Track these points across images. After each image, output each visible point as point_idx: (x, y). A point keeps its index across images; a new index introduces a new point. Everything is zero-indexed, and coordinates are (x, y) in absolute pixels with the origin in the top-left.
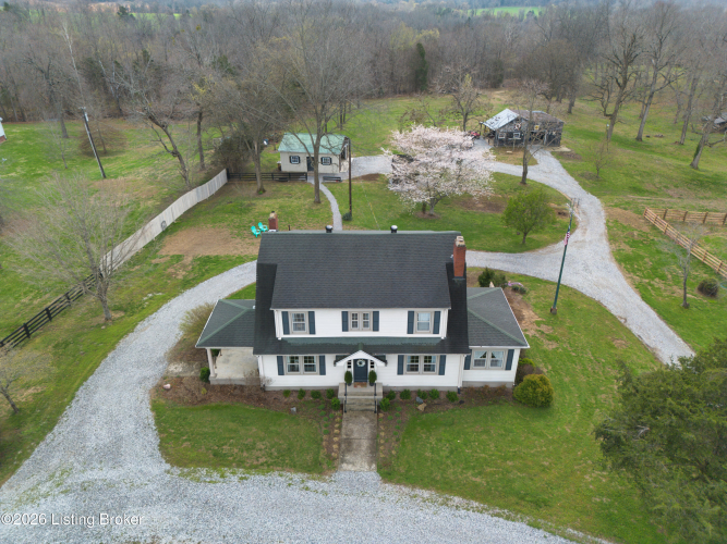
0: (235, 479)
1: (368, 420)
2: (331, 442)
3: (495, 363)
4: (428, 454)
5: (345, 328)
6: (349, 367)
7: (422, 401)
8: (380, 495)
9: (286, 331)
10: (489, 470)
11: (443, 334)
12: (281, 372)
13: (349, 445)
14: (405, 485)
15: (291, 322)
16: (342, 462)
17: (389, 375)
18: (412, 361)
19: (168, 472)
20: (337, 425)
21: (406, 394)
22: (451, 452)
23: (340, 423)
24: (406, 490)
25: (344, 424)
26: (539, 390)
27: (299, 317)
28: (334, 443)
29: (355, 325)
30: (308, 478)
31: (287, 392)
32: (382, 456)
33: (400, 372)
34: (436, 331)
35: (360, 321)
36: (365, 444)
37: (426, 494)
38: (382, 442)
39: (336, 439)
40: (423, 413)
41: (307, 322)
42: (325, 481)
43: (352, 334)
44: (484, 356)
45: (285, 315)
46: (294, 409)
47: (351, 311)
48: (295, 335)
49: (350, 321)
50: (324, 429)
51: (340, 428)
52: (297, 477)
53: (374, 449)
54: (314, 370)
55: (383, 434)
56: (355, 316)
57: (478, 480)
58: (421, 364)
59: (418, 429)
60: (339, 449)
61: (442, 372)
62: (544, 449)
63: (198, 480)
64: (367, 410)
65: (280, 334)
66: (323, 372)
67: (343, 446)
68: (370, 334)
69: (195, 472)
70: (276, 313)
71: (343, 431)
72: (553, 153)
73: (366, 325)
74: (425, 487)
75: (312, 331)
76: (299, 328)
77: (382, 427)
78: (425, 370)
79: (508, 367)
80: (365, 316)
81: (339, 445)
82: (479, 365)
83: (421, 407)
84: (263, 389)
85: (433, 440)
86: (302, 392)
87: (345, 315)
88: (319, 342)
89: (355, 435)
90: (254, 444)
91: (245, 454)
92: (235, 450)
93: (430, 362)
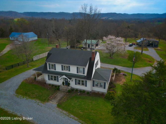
0: (25, 99)
1: (63, 94)
2: (51, 96)
3: (101, 86)
4: (73, 104)
5: (62, 70)
6: (64, 81)
7: (79, 92)
8: (54, 110)
10: (86, 111)
12: (49, 80)
13: (55, 98)
14: (61, 109)
15: (51, 66)
16: (51, 101)
17: (73, 84)
18: (79, 82)
19: (14, 94)
22: (79, 105)
23: (57, 93)
24: (61, 110)
26: (111, 95)
29: (65, 69)
30: (40, 102)
31: (50, 85)
32: (61, 102)
33: (76, 84)
34: (84, 73)
35: (66, 68)
36: (59, 98)
37: (65, 112)
38: (63, 99)
42: (43, 104)
43: (64, 71)
44: (98, 84)
45: (49, 64)
46: (49, 88)
47: (64, 65)
48: (51, 70)
49: (63, 68)
50: (52, 93)
51: (56, 94)
52: (38, 101)
53: (60, 100)
54: (56, 80)
55: (65, 97)
57: (81, 113)
58: (81, 83)
59: (75, 98)
61: (86, 86)
62: (105, 110)
63: (18, 97)
64: (65, 92)
65: (48, 69)
66: (58, 81)
68: (68, 72)
69: (19, 95)
70: (47, 63)
72: (154, 49)
74: (66, 111)
75: (55, 69)
76: (53, 68)
77: (66, 96)
78: (82, 85)
79: (105, 88)
81: (53, 97)
82: (97, 86)
83: (78, 94)
84: (45, 83)
85: (76, 101)
86: (53, 85)
87: (62, 66)
88: (56, 72)
89: (58, 96)
90: (35, 93)
91: (31, 95)
92: (30, 93)
93: (83, 82)
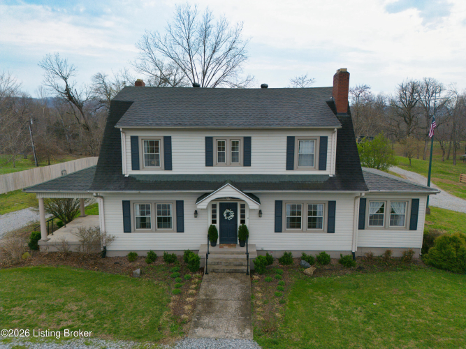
1: (238, 281)
2: (182, 303)
3: (395, 220)
4: (333, 318)
5: (209, 162)
6: (213, 221)
7: (308, 264)
9: (135, 166)
11: (331, 170)
12: (127, 229)
13: (208, 306)
15: (142, 153)
16: (196, 326)
17: (264, 232)
18: (293, 213)
20: (193, 286)
21: (287, 258)
22: (370, 317)
23: (199, 284)
25: (204, 285)
27: (153, 145)
28: (186, 303)
29: (222, 158)
32: (260, 318)
33: (278, 229)
34: (322, 166)
35: (228, 152)
36: (233, 305)
38: (259, 303)
39: (190, 299)
40: (312, 277)
41: (161, 153)
43: (218, 170)
44: (382, 210)
45: (134, 140)
46: (138, 271)
47: (216, 136)
48: (146, 171)
49: (216, 152)
50: (173, 289)
51: (197, 289)
53: (247, 310)
54: (169, 226)
55: (259, 295)
56: (221, 145)
58: (304, 217)
59: (311, 291)
60: (193, 311)
61: (331, 229)
64: (236, 271)
65: (127, 170)
66: (180, 229)
67: (200, 307)
70: (123, 136)
71: (202, 291)
73: (235, 158)
75: (168, 166)
76: (152, 160)
77: (258, 288)
78: (310, 225)
79: (413, 226)
80: (235, 144)
81: (194, 306)
82: (375, 223)
83: (309, 271)
87: (209, 141)
88: (176, 179)
89: (219, 296)
90: (64, 305)
91: (43, 316)
92: (30, 312)
93: (315, 213)
